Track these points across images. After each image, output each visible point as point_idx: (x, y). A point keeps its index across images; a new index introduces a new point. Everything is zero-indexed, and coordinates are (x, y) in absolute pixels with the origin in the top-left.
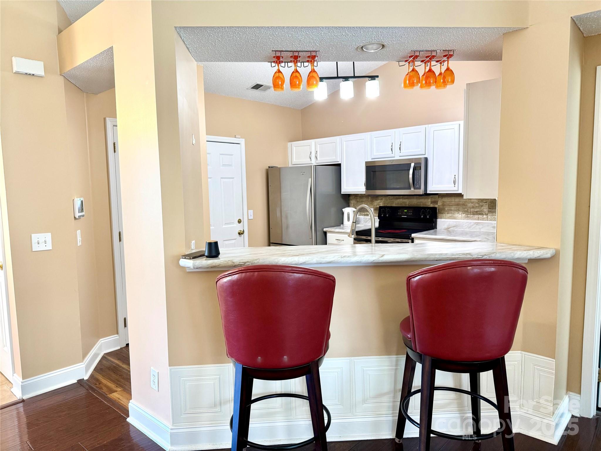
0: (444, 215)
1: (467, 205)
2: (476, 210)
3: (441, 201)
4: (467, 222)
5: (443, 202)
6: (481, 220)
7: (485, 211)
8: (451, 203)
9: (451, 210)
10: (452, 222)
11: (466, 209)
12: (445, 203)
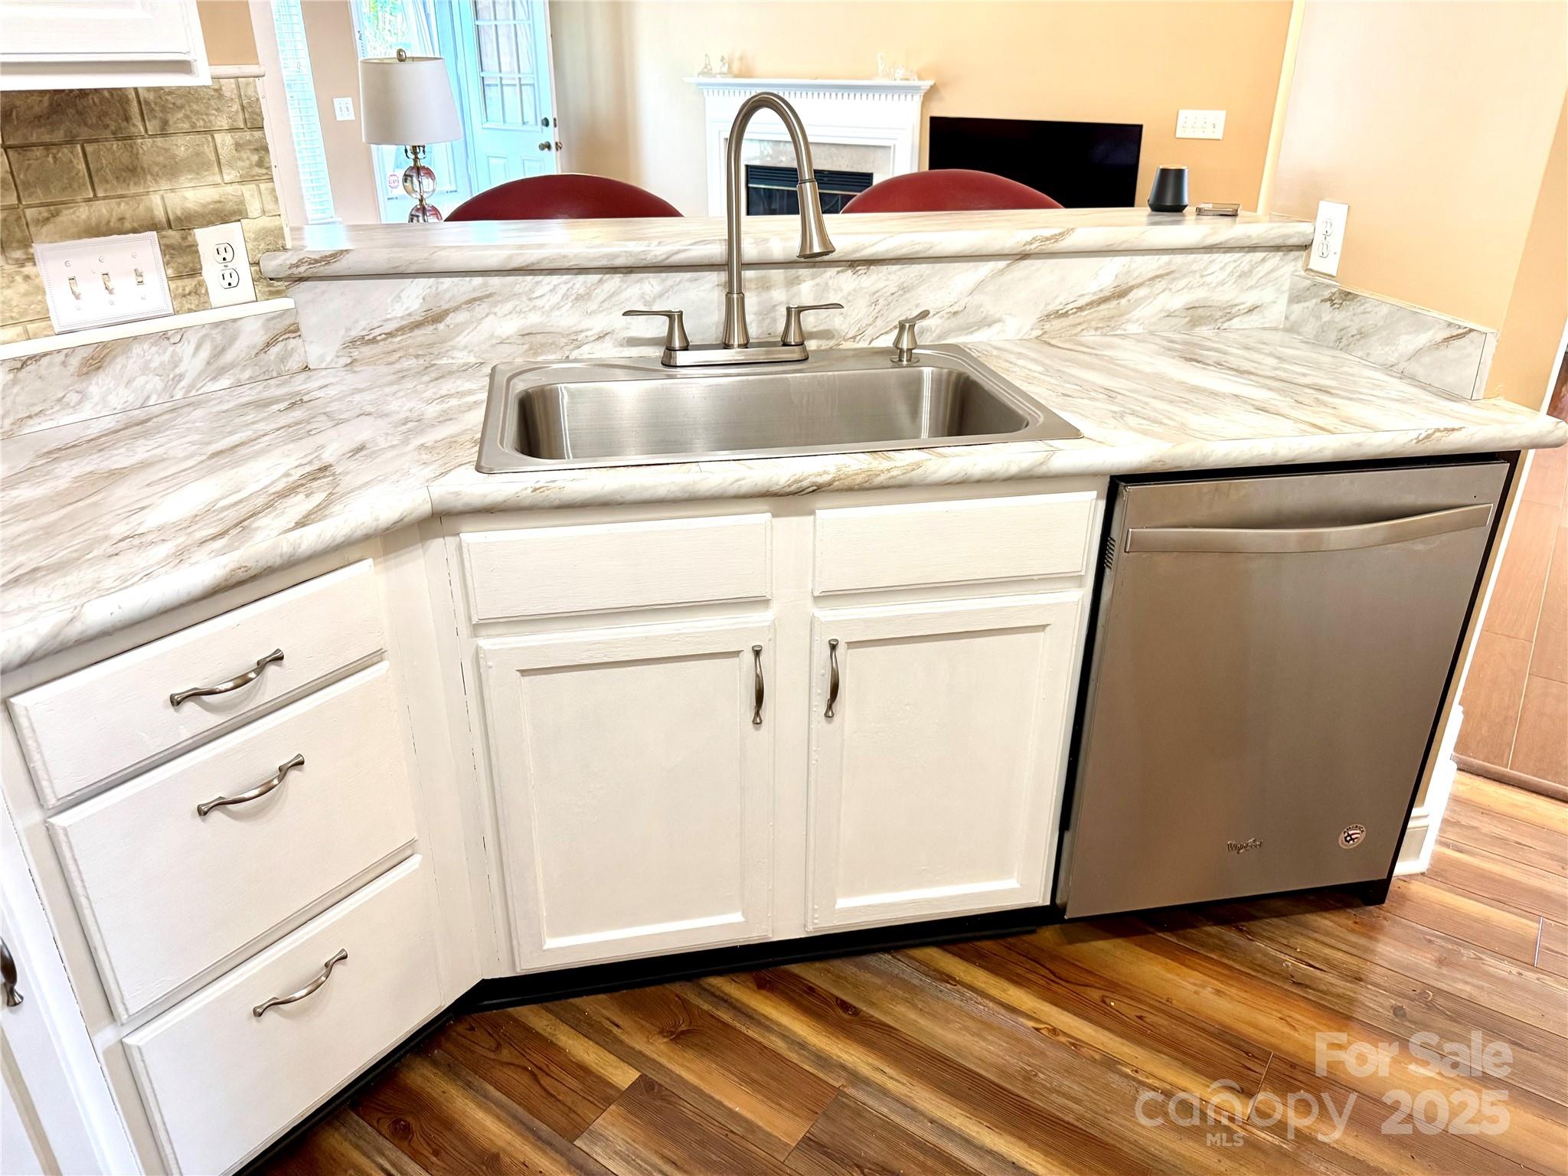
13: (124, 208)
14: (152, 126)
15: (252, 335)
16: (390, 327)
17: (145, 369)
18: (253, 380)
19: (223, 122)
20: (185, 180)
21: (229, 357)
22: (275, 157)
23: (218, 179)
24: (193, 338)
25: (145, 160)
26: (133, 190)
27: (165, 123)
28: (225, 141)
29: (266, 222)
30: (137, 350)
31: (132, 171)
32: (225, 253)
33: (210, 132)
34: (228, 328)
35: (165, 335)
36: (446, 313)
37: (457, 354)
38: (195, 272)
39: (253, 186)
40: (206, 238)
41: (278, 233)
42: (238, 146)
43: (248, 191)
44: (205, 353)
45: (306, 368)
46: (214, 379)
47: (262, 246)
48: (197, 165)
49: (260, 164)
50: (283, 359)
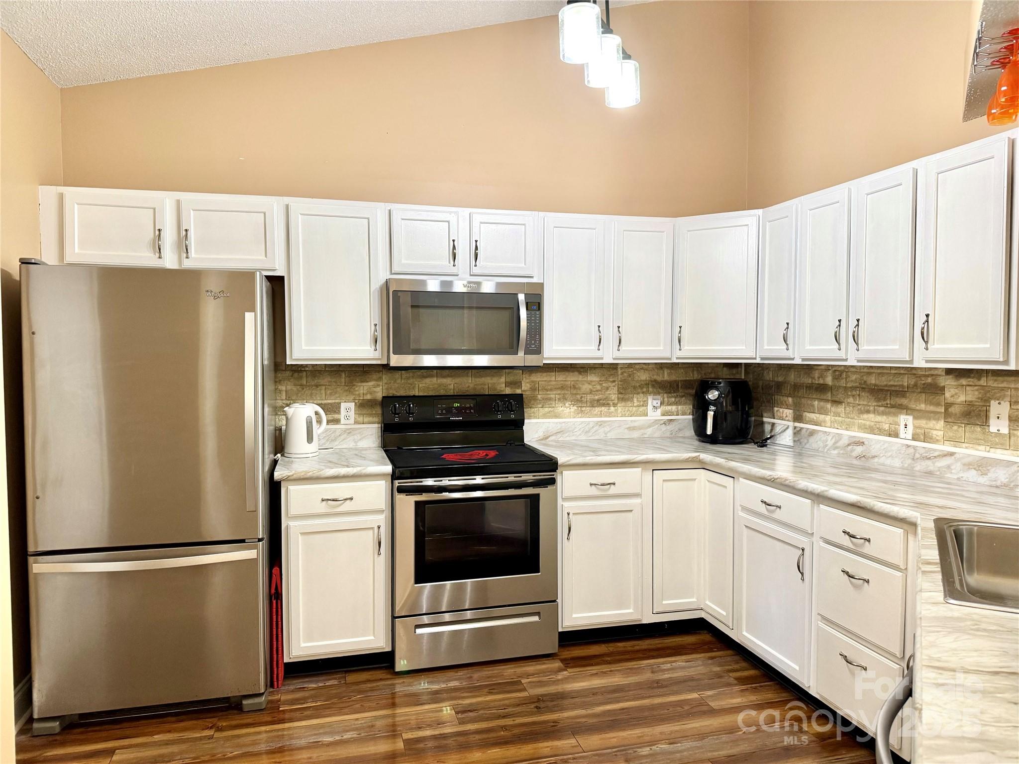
0: (536, 409)
1: (580, 389)
2: (596, 397)
3: (528, 381)
4: (582, 422)
5: (533, 382)
6: (606, 416)
7: (613, 398)
8: (548, 385)
9: (550, 399)
10: (553, 423)
11: (579, 397)
12: (537, 385)
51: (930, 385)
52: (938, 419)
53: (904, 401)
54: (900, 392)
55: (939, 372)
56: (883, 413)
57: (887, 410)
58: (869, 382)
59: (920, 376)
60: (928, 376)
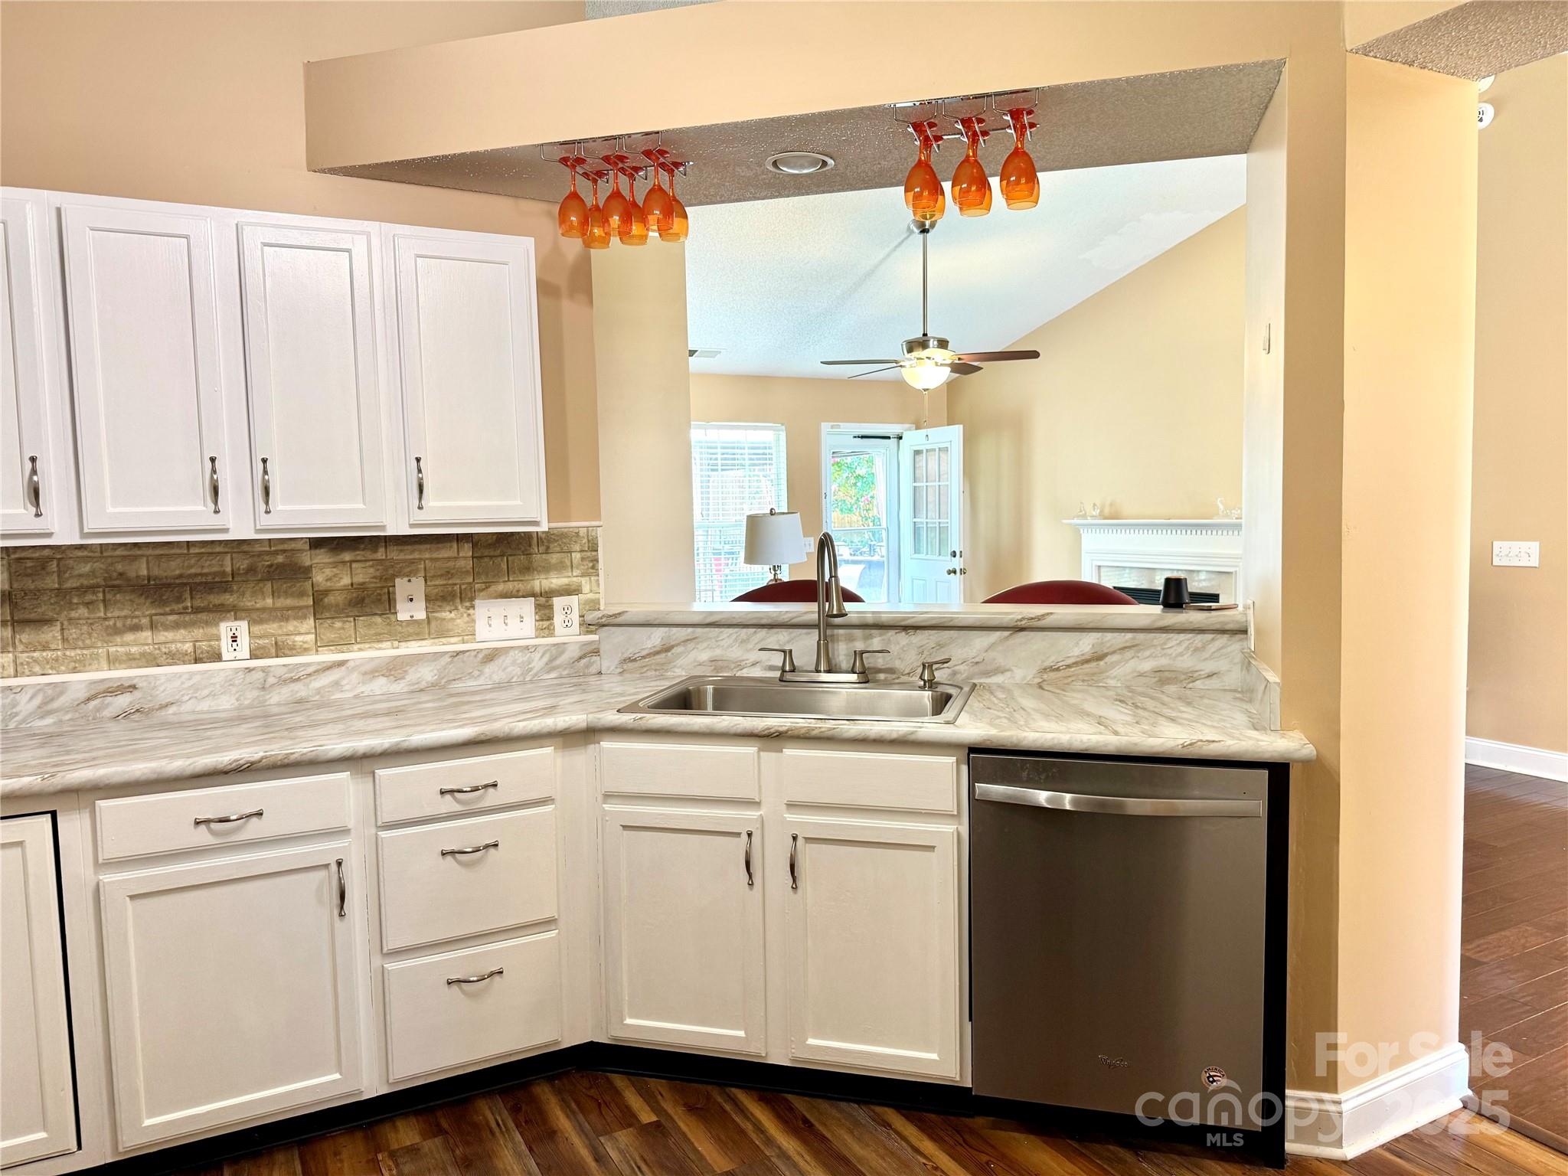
13: (520, 586)
14: (542, 549)
15: (572, 652)
16: (644, 653)
17: (514, 663)
18: (569, 676)
19: (577, 547)
20: (553, 574)
21: (558, 662)
22: (601, 565)
23: (570, 574)
24: (541, 650)
25: (535, 564)
26: (527, 578)
27: (548, 548)
28: (576, 556)
29: (591, 596)
30: (512, 653)
31: (528, 569)
32: (567, 610)
33: (571, 552)
34: (561, 647)
35: (527, 648)
36: (672, 647)
37: (676, 670)
38: (550, 618)
39: (587, 578)
40: (558, 602)
41: (597, 602)
42: (583, 559)
43: (584, 581)
44: (546, 659)
45: (600, 673)
46: (548, 672)
47: (587, 608)
48: (560, 567)
49: (593, 567)
50: (587, 666)
51: (281, 567)
52: (304, 617)
53: (229, 599)
54: (218, 584)
55: (299, 545)
56: (176, 626)
57: (187, 618)
58: (132, 574)
59: (261, 554)
60: (276, 553)
